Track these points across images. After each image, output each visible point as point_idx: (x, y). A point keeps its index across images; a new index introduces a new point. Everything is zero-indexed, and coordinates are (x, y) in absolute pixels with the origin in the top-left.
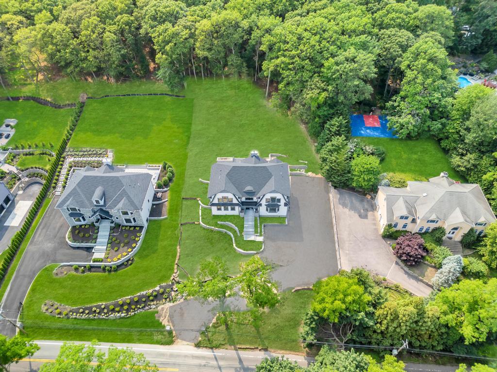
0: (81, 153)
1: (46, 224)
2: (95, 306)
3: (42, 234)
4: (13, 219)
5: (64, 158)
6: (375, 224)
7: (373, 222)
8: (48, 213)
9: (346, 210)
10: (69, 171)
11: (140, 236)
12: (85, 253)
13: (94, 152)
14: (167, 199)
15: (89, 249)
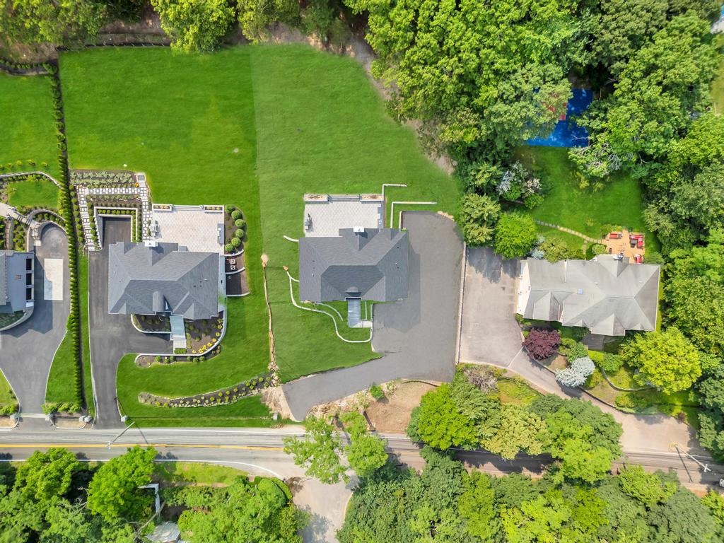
0: (97, 182)
1: (98, 299)
2: (195, 398)
3: (100, 314)
4: (51, 289)
5: (74, 189)
6: (511, 298)
7: (510, 295)
8: (92, 281)
9: (480, 275)
10: (92, 215)
11: (222, 323)
12: (162, 341)
13: (116, 180)
14: (244, 268)
15: (166, 337)
